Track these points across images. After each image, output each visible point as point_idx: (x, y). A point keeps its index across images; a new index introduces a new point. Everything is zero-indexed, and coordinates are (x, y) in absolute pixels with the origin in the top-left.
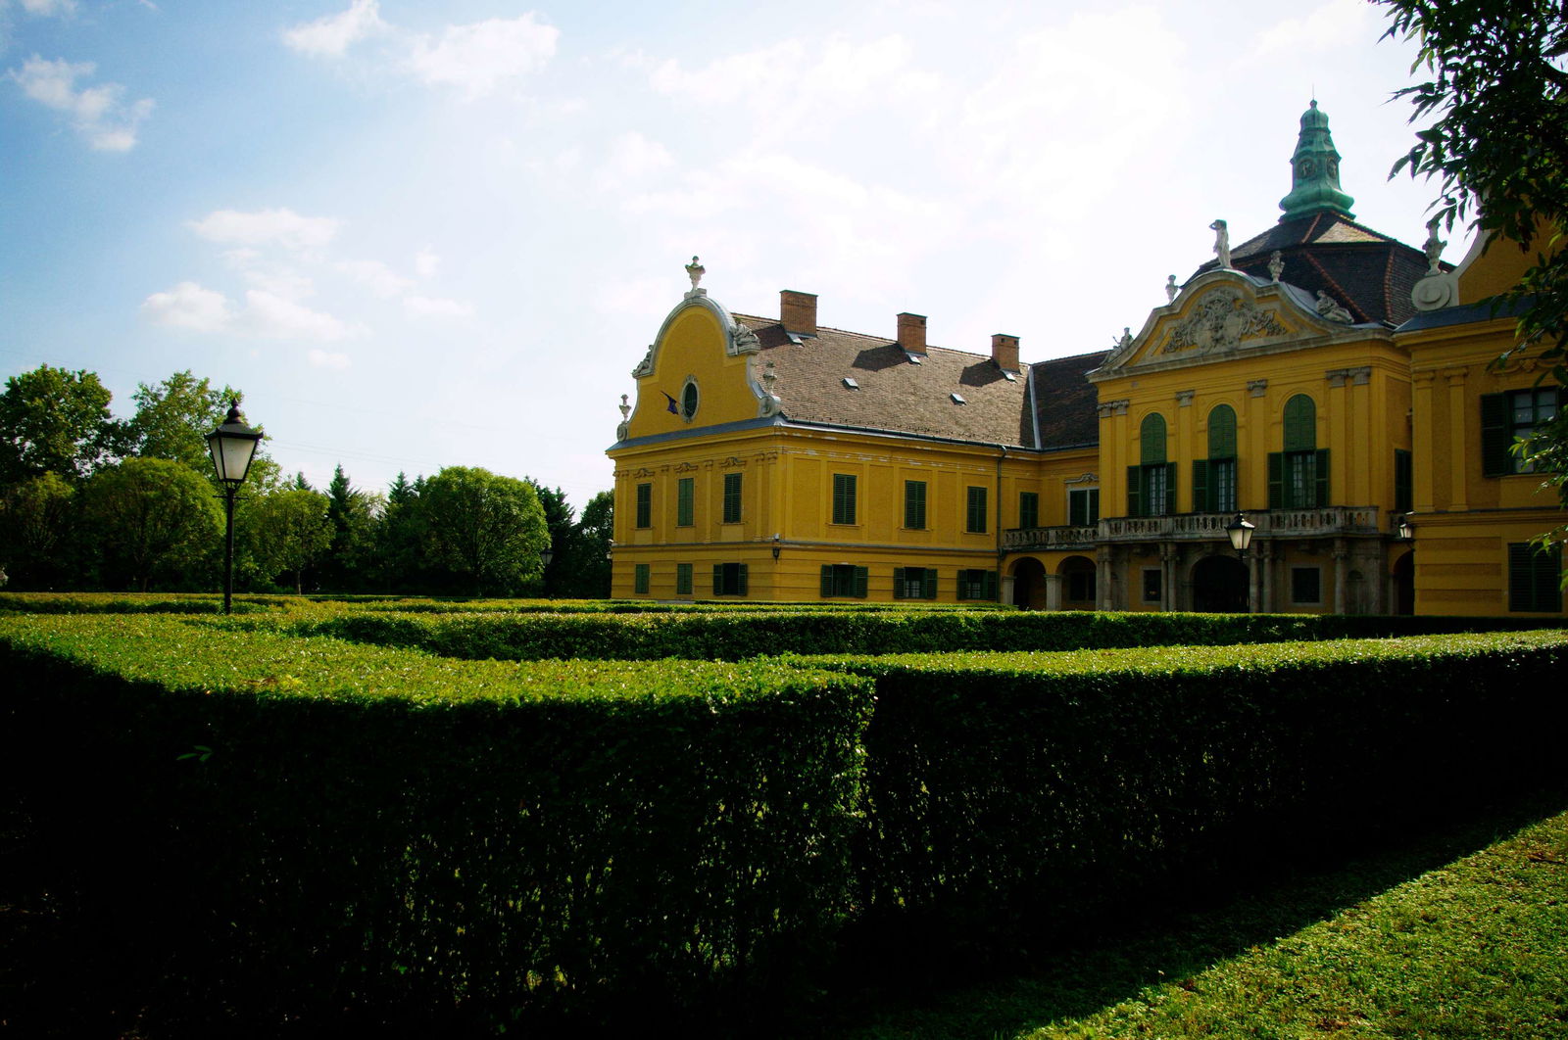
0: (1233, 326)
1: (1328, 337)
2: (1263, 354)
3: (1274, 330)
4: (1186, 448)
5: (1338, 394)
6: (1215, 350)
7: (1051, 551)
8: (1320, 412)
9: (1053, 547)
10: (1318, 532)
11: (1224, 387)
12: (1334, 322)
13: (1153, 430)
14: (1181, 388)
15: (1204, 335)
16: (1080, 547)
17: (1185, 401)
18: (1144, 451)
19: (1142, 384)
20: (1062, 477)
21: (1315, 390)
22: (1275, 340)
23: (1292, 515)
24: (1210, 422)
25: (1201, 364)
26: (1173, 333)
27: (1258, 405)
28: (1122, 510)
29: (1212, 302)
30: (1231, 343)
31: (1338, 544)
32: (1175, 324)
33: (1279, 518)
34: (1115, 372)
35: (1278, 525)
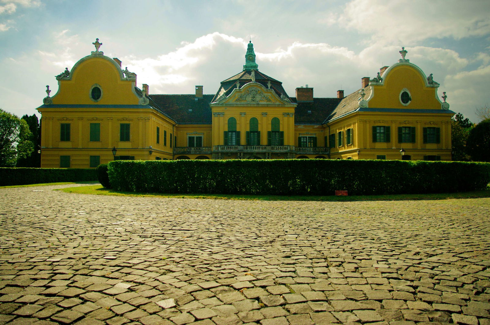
0: (258, 98)
1: (285, 105)
2: (267, 106)
3: (269, 100)
4: (243, 127)
5: (286, 118)
6: (251, 103)
7: (192, 154)
8: (281, 122)
9: (193, 153)
10: (283, 151)
11: (256, 113)
12: (286, 101)
13: (232, 122)
14: (242, 112)
15: (249, 99)
16: (203, 153)
17: (243, 115)
18: (229, 127)
19: (228, 109)
20: (185, 132)
21: (280, 117)
22: (269, 103)
23: (277, 147)
24: (250, 122)
25: (247, 106)
26: (239, 96)
27: (265, 119)
28: (222, 143)
29: (253, 90)
30: (257, 102)
31: (289, 154)
32: (239, 94)
33: (273, 147)
34: (221, 104)
35: (273, 149)
